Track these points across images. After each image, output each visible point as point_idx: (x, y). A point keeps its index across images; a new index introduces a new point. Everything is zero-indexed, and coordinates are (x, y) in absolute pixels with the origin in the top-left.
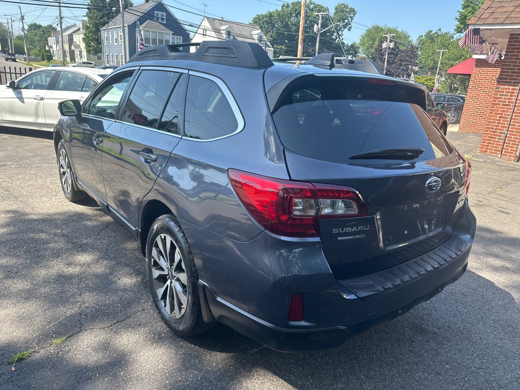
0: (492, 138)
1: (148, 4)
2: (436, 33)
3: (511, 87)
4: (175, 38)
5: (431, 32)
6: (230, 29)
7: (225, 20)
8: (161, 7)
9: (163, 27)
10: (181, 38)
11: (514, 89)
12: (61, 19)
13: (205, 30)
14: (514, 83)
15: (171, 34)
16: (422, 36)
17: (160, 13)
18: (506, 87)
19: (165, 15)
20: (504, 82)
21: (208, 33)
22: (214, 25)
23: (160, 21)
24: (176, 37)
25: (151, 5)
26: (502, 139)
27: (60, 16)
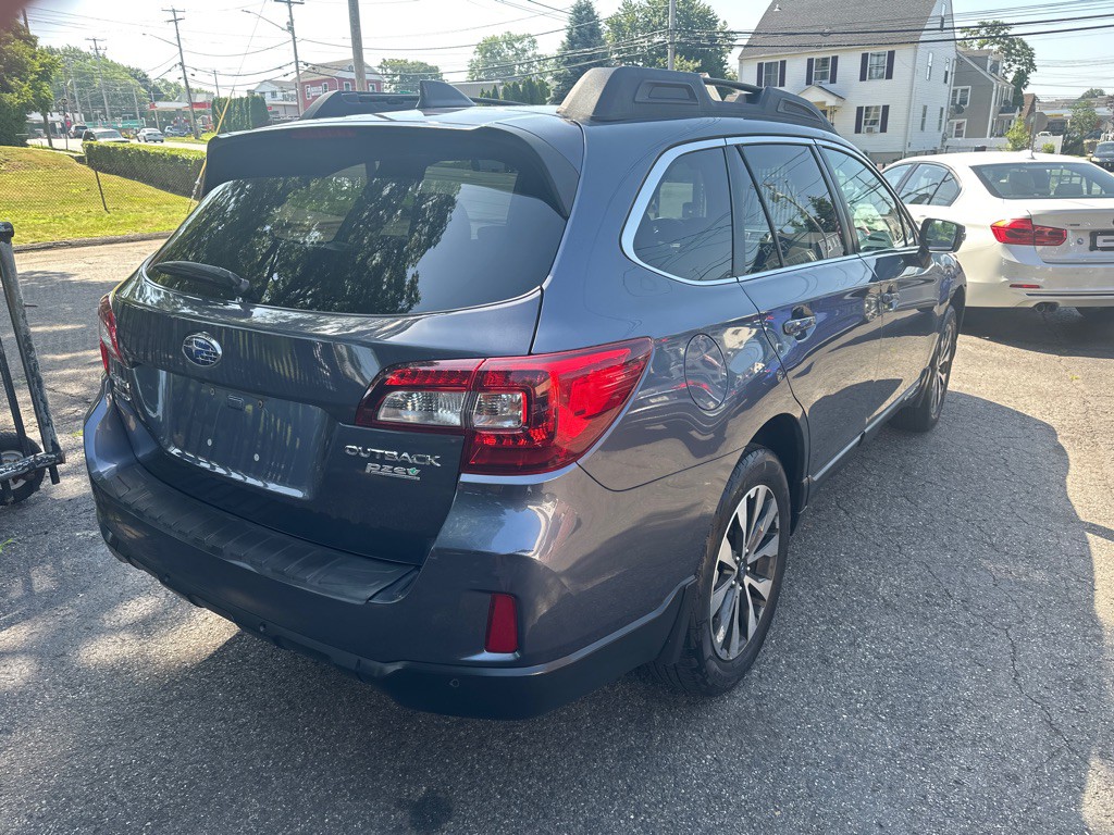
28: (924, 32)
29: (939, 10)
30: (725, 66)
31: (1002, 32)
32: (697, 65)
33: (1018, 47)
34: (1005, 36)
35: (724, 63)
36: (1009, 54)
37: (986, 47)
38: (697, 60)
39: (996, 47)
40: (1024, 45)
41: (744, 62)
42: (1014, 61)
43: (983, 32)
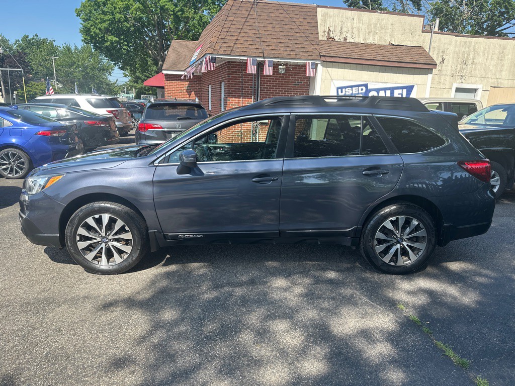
0: (233, 136)
2: (33, 39)
3: (237, 99)
5: (27, 37)
11: (239, 101)
14: (238, 96)
16: (18, 40)
18: (234, 99)
20: (231, 96)
26: (239, 136)
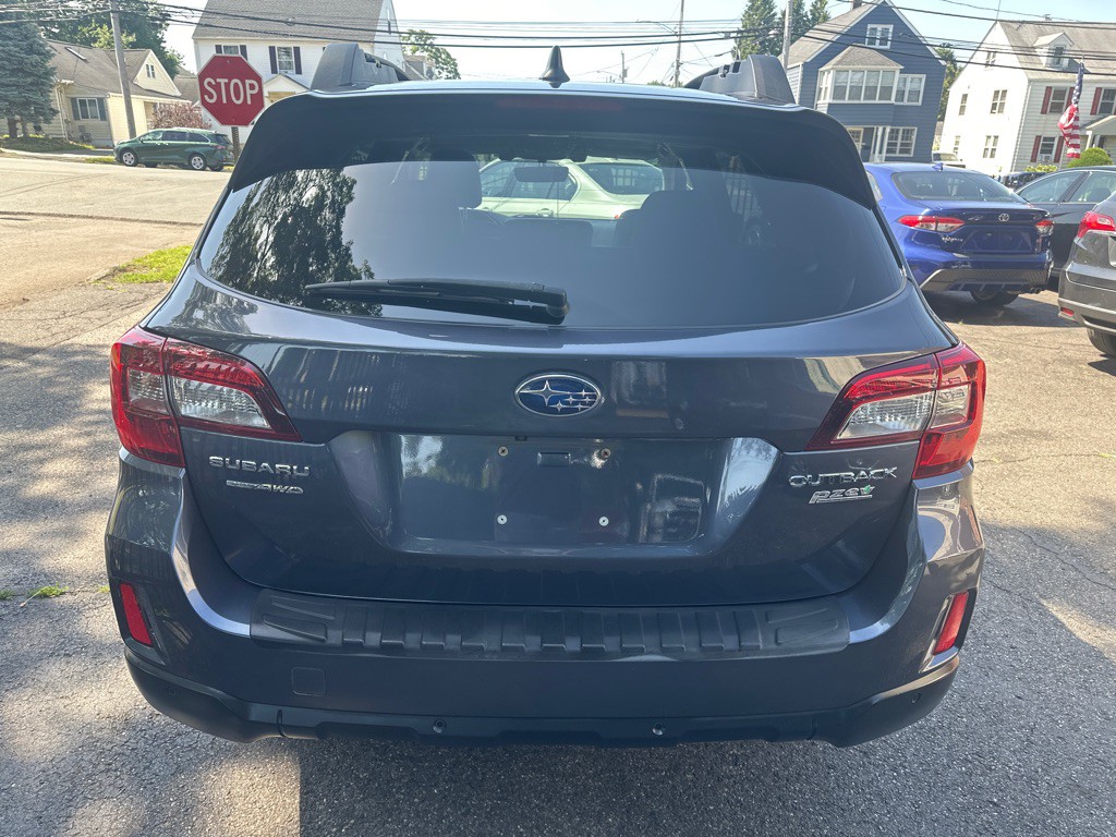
1: (857, 10)
4: (909, 80)
6: (1061, 43)
7: (1053, 20)
8: (885, 13)
9: (881, 58)
10: (924, 77)
12: (678, 67)
13: (992, 52)
15: (898, 72)
17: (879, 27)
19: (891, 30)
21: (1000, 59)
22: (1019, 37)
23: (877, 46)
24: (909, 77)
25: (864, 10)
27: (678, 61)
28: (377, 33)
29: (384, 14)
30: (162, 45)
31: (428, 42)
32: (131, 39)
33: (443, 56)
34: (432, 45)
35: (161, 41)
36: (437, 62)
37: (418, 53)
38: (130, 34)
39: (426, 54)
40: (448, 55)
41: (200, 43)
42: (443, 69)
43: (413, 39)
